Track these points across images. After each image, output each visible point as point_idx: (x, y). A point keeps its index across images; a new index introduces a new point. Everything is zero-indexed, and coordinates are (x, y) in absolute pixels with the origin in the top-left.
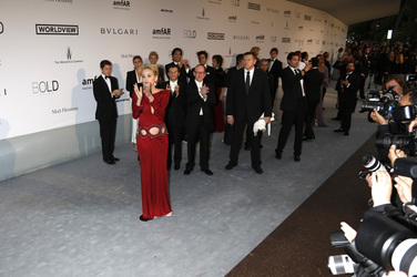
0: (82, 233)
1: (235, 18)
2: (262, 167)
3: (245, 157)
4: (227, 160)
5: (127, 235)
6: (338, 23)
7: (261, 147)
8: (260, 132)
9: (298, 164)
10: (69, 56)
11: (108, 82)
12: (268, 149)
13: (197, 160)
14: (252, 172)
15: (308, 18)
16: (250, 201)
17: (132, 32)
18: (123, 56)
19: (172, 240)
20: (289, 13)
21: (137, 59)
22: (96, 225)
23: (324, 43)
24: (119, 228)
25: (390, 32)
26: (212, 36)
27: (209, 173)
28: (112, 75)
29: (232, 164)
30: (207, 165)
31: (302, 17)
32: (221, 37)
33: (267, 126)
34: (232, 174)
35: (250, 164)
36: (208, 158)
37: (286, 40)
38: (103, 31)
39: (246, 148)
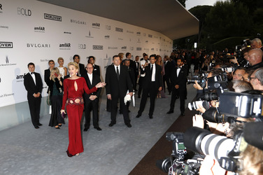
0: (21, 172)
1: (108, 37)
2: (131, 123)
3: (120, 118)
4: (109, 121)
5: (50, 171)
6: (167, 38)
7: (129, 111)
8: (128, 102)
9: (152, 120)
10: (7, 61)
11: (33, 76)
12: (133, 113)
13: (92, 122)
14: (125, 127)
15: (150, 36)
16: (125, 144)
17: (46, 46)
18: (41, 61)
19: (80, 171)
20: (139, 33)
21: (51, 62)
22: (30, 166)
23: (160, 50)
24: (45, 167)
25: (196, 44)
26: (95, 47)
27: (99, 129)
28: (35, 71)
29: (113, 123)
30: (98, 124)
31: (147, 35)
32: (101, 48)
33: (132, 98)
34: (114, 129)
35: (123, 122)
36: (98, 120)
37: (139, 49)
38: (28, 45)
39: (120, 113)
